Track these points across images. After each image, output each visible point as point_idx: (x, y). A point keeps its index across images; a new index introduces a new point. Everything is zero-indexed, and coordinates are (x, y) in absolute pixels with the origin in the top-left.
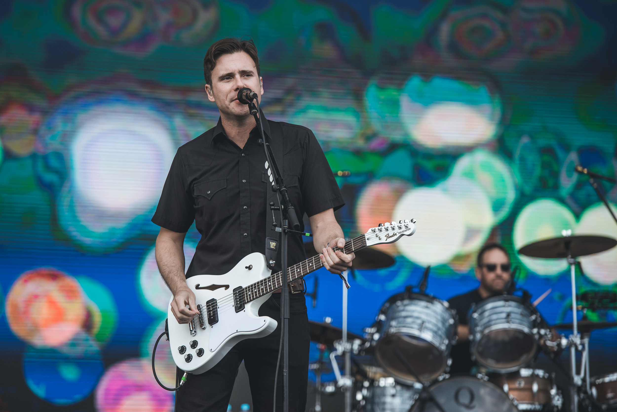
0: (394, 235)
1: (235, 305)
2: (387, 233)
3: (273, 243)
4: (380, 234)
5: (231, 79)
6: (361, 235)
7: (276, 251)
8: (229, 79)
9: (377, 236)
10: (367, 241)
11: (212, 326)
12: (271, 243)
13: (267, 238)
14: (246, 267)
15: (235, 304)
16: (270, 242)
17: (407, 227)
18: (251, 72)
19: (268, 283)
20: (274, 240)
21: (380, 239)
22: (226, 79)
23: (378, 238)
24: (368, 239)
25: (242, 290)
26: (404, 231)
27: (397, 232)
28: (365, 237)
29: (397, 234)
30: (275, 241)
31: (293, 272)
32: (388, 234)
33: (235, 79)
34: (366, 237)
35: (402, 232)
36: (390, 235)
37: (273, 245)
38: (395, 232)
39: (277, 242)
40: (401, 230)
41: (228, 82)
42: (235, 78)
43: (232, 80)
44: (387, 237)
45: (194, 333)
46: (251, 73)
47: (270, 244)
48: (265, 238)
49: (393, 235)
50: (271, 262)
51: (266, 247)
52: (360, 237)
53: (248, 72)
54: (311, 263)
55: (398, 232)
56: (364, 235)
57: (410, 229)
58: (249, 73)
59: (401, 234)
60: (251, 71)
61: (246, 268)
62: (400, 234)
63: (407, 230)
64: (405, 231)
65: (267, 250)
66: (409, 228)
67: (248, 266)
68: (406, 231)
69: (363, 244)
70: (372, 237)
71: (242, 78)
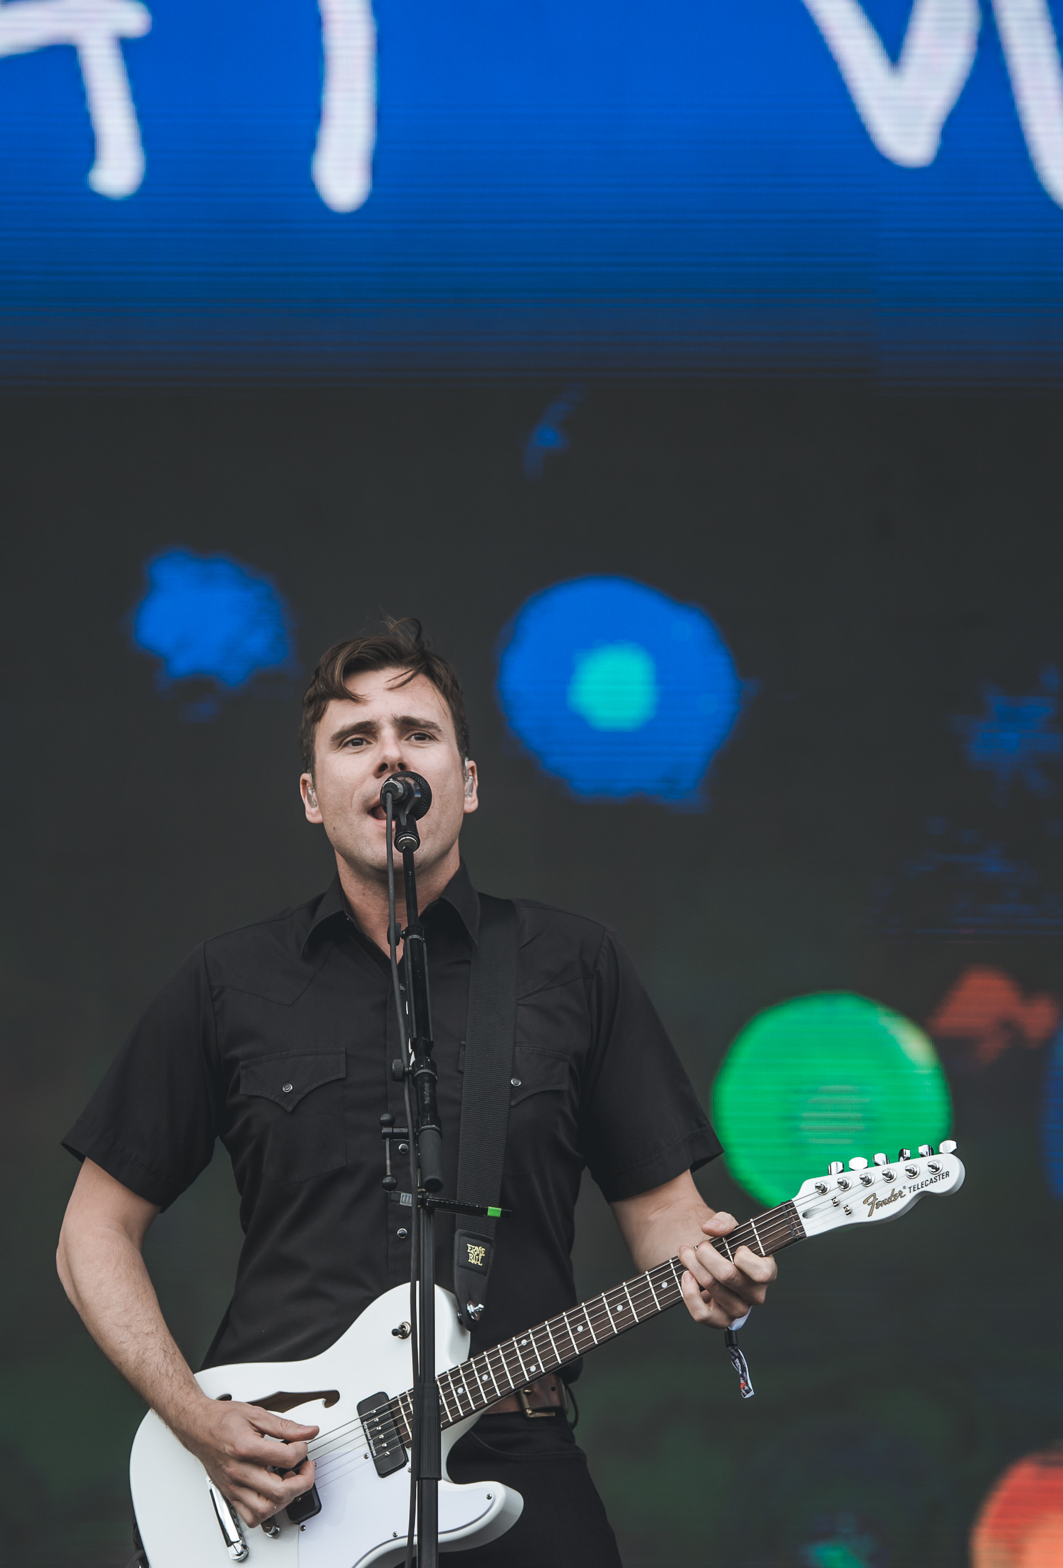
0: (894, 1197)
1: (375, 1454)
2: (869, 1190)
3: (476, 1248)
4: (845, 1198)
5: (369, 743)
6: (782, 1204)
7: (485, 1275)
8: (362, 744)
9: (836, 1204)
10: (803, 1221)
11: (302, 1524)
12: (470, 1248)
13: (459, 1231)
14: (394, 1330)
15: (372, 1452)
16: (469, 1245)
17: (937, 1169)
18: (431, 725)
19: (480, 1377)
20: (478, 1240)
21: (849, 1213)
22: (350, 745)
23: (844, 1210)
24: (804, 1215)
25: (390, 1406)
26: (927, 1183)
27: (904, 1187)
28: (795, 1211)
29: (906, 1192)
30: (483, 1243)
31: (561, 1337)
32: (874, 1195)
33: (379, 742)
34: (800, 1210)
35: (920, 1187)
36: (881, 1198)
37: (478, 1255)
38: (897, 1185)
39: (488, 1245)
40: (917, 1181)
41: (358, 753)
42: (379, 738)
43: (372, 746)
44: (872, 1203)
45: (242, 1553)
46: (432, 731)
47: (469, 1251)
48: (454, 1232)
49: (889, 1198)
50: (471, 1308)
51: (456, 1261)
52: (780, 1210)
53: (422, 723)
54: (621, 1304)
55: (908, 1187)
56: (792, 1205)
57: (947, 1174)
58: (424, 726)
59: (917, 1192)
60: (433, 723)
61: (395, 1333)
62: (914, 1194)
63: (938, 1178)
64: (931, 1181)
65: (457, 1271)
66: (944, 1171)
67: (397, 1327)
68: (934, 1180)
69: (794, 1233)
70: (822, 1207)
71: (403, 742)
